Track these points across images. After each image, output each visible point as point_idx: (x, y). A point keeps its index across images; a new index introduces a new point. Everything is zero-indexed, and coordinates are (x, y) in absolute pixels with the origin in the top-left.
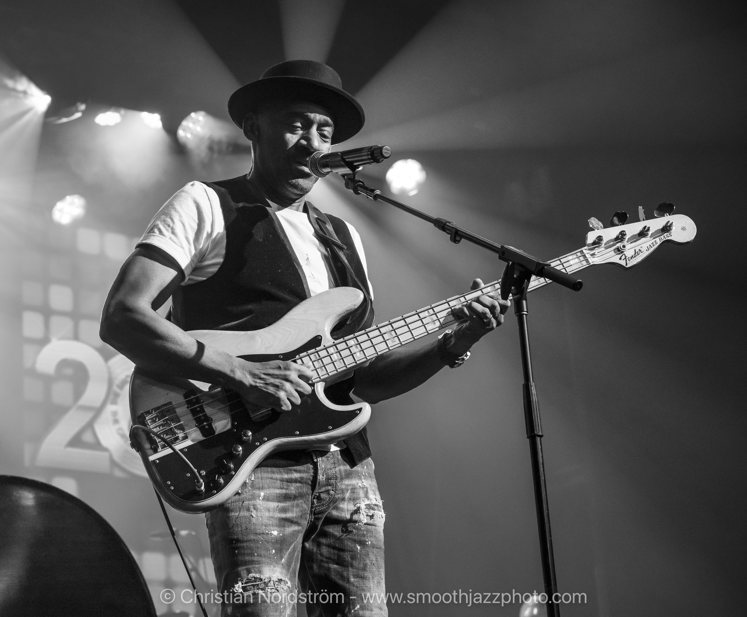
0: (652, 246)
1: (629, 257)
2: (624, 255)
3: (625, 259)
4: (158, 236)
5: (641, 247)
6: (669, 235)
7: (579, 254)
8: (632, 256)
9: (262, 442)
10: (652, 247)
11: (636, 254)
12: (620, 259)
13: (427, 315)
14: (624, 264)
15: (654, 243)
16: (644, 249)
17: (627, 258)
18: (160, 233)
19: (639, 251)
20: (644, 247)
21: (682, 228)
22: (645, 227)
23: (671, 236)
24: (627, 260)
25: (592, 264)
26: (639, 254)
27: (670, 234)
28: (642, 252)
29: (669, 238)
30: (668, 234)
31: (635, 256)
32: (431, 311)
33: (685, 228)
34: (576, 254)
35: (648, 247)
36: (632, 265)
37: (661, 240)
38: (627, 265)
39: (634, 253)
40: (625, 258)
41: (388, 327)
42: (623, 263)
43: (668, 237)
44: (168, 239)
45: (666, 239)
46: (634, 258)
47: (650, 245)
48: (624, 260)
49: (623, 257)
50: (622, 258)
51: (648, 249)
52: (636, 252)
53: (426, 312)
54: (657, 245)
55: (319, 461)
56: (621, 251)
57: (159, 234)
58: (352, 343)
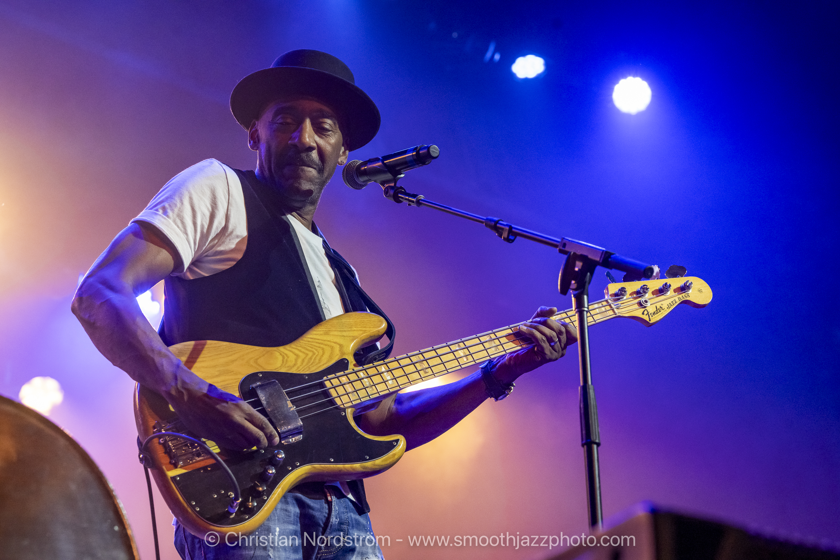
0: (672, 304)
1: (651, 313)
2: (646, 311)
3: (648, 315)
4: (160, 215)
5: (662, 305)
6: (687, 296)
7: (605, 303)
8: (654, 312)
9: (295, 467)
10: (672, 306)
11: (658, 311)
12: (643, 314)
13: (458, 348)
14: (648, 320)
15: (674, 302)
16: (665, 306)
17: (649, 313)
18: (163, 212)
19: (660, 308)
20: (665, 304)
21: (699, 290)
22: (666, 284)
23: (689, 297)
24: (650, 316)
25: (618, 315)
26: (660, 311)
27: (688, 294)
28: (663, 309)
29: (688, 299)
30: (686, 294)
31: (657, 312)
32: (462, 345)
33: (701, 290)
34: (601, 303)
35: (668, 305)
36: (655, 321)
37: (680, 300)
38: (650, 321)
39: (656, 310)
40: (648, 313)
41: (419, 357)
42: (646, 318)
43: (686, 297)
44: (171, 221)
45: (684, 299)
46: (656, 314)
47: (670, 303)
48: (646, 315)
49: (646, 313)
50: (644, 313)
51: (668, 307)
52: (658, 309)
53: (457, 345)
54: (677, 304)
55: (334, 501)
56: (644, 306)
57: (162, 214)
58: (383, 369)
